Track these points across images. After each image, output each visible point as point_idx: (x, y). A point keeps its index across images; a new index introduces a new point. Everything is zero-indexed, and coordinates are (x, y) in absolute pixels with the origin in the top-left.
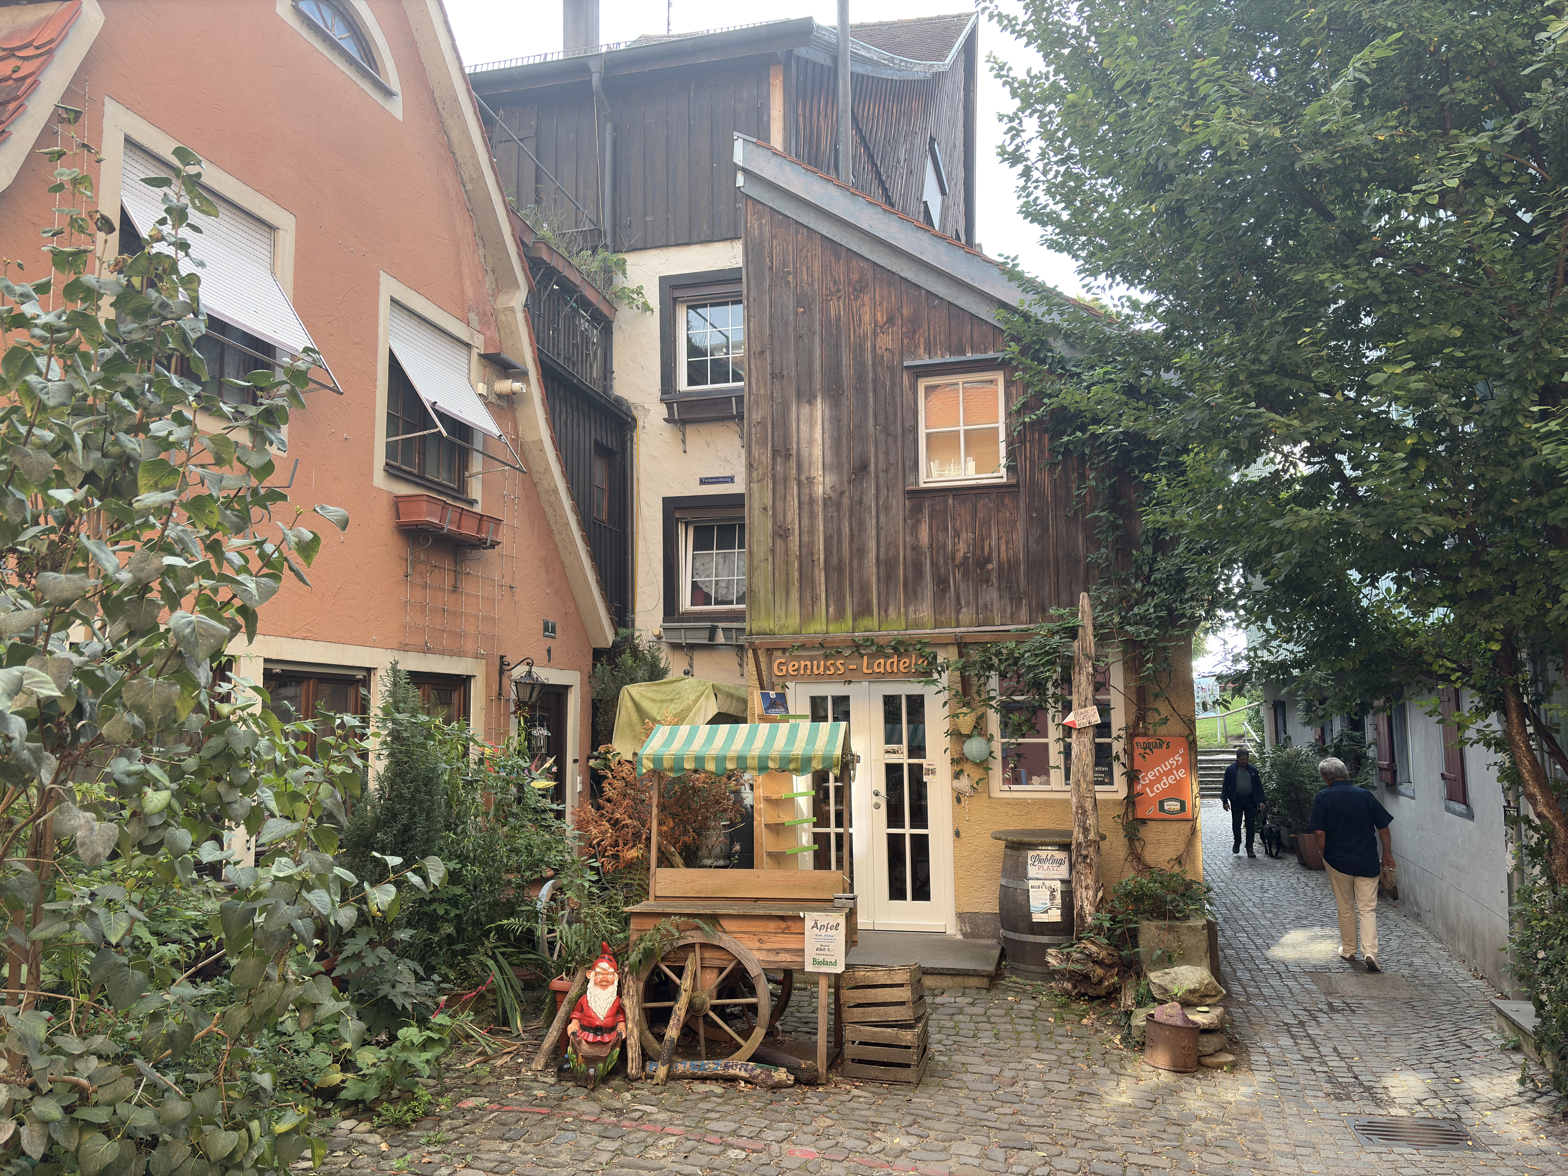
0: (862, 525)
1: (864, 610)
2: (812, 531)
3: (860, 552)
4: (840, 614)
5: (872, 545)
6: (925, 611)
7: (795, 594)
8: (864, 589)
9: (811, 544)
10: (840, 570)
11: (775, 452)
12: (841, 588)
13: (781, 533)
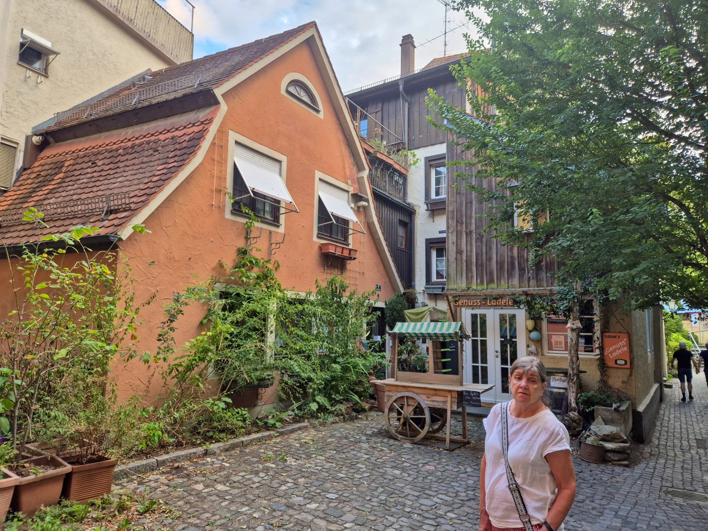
0: (490, 248)
1: (491, 281)
2: (471, 251)
3: (490, 259)
4: (482, 283)
5: (494, 256)
6: (516, 281)
7: (464, 275)
8: (491, 273)
9: (471, 256)
10: (482, 266)
11: (457, 221)
12: (482, 272)
13: (459, 252)
